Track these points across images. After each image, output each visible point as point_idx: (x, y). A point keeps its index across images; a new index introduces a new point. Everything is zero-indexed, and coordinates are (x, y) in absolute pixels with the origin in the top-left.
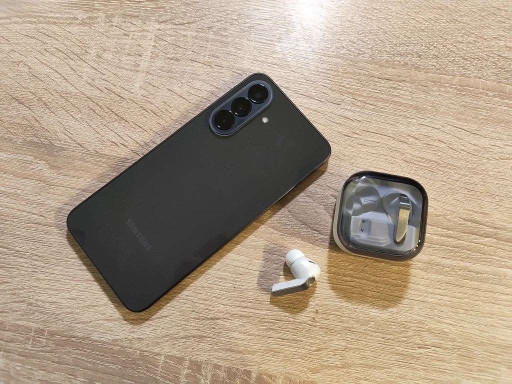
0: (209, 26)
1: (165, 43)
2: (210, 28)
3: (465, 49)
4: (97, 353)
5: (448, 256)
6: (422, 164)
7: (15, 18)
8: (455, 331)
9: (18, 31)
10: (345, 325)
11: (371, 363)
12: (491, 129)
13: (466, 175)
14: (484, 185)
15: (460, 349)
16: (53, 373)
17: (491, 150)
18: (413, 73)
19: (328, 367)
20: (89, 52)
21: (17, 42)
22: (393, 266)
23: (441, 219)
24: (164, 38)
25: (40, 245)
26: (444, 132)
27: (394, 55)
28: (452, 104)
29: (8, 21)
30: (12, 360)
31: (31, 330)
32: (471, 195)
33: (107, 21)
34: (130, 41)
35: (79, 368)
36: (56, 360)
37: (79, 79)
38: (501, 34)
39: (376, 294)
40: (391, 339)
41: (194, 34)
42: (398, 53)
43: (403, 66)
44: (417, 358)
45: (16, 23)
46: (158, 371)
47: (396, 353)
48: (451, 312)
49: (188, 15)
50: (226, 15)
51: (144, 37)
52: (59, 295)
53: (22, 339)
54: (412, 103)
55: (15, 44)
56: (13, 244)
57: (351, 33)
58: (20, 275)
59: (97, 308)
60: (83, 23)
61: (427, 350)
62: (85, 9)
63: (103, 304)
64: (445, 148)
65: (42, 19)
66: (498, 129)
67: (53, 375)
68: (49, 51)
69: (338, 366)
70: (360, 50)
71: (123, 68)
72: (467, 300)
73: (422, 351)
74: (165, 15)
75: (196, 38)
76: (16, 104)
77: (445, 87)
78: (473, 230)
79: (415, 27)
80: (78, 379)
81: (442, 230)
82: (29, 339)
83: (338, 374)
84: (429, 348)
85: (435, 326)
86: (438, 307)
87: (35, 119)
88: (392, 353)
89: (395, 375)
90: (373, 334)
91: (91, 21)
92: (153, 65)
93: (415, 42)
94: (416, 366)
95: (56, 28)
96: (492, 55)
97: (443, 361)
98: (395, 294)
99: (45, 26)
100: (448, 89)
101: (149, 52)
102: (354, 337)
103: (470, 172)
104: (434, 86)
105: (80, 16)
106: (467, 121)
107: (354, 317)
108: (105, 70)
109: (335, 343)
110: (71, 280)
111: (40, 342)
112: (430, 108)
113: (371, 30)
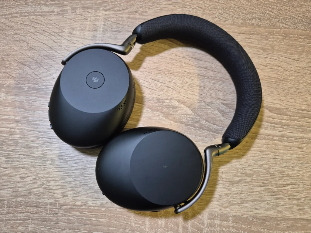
0: (136, 10)
1: (111, 22)
2: (136, 12)
3: (284, 13)
4: (92, 213)
5: (292, 131)
6: (270, 80)
7: (15, 14)
8: (302, 174)
9: (18, 22)
10: (240, 178)
11: (257, 198)
12: (305, 57)
13: (295, 84)
14: (306, 89)
15: (306, 184)
16: (65, 229)
17: (307, 69)
18: (257, 29)
19: (233, 204)
20: (64, 31)
21: (18, 28)
22: (263, 141)
23: (285, 110)
24: (110, 19)
25: (47, 151)
26: (279, 61)
27: (245, 20)
28: (282, 44)
29: (11, 16)
30: (37, 225)
31: (48, 204)
32: (300, 95)
33: (73, 12)
34: (89, 22)
35: (81, 225)
36: (66, 221)
37: (59, 47)
38: (303, 4)
39: (255, 158)
40: (267, 183)
41: (128, 16)
42: (248, 18)
43: (251, 25)
44: (284, 193)
45: (16, 17)
46: (131, 219)
47: (271, 191)
48: (299, 163)
49: (122, 5)
50: (145, 4)
51: (97, 20)
52: (63, 180)
53: (42, 211)
54: (259, 46)
55: (17, 29)
56: (30, 152)
57: (219, 9)
58: (36, 171)
59: (88, 185)
60: (58, 14)
61: (288, 187)
62: (59, 6)
63: (92, 182)
64: (281, 70)
65: (32, 14)
66: (309, 56)
67: (65, 230)
68: (39, 32)
69: (239, 202)
70: (226, 18)
71: (86, 39)
72: (307, 155)
73: (286, 188)
74: (108, 6)
75: (129, 18)
76: (22, 66)
77: (276, 36)
78: (304, 115)
79: (255, 3)
80: (81, 231)
81: (287, 117)
82: (47, 211)
83: (240, 208)
84: (290, 186)
85: (291, 173)
86: (291, 161)
87: (35, 74)
88: (269, 191)
89: (272, 204)
90: (257, 181)
91: (63, 13)
92: (105, 36)
93: (256, 12)
94: (284, 197)
95: (41, 18)
96: (300, 16)
97: (298, 192)
98: (266, 157)
99: (35, 17)
100: (278, 37)
101: (102, 28)
102: (245, 185)
103: (297, 82)
104: (270, 35)
105: (56, 10)
106: (292, 54)
107: (243, 172)
108: (76, 41)
109: (235, 189)
110: (70, 170)
111: (54, 211)
112: (269, 48)
113: (230, 6)
